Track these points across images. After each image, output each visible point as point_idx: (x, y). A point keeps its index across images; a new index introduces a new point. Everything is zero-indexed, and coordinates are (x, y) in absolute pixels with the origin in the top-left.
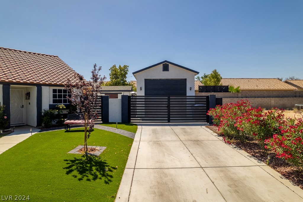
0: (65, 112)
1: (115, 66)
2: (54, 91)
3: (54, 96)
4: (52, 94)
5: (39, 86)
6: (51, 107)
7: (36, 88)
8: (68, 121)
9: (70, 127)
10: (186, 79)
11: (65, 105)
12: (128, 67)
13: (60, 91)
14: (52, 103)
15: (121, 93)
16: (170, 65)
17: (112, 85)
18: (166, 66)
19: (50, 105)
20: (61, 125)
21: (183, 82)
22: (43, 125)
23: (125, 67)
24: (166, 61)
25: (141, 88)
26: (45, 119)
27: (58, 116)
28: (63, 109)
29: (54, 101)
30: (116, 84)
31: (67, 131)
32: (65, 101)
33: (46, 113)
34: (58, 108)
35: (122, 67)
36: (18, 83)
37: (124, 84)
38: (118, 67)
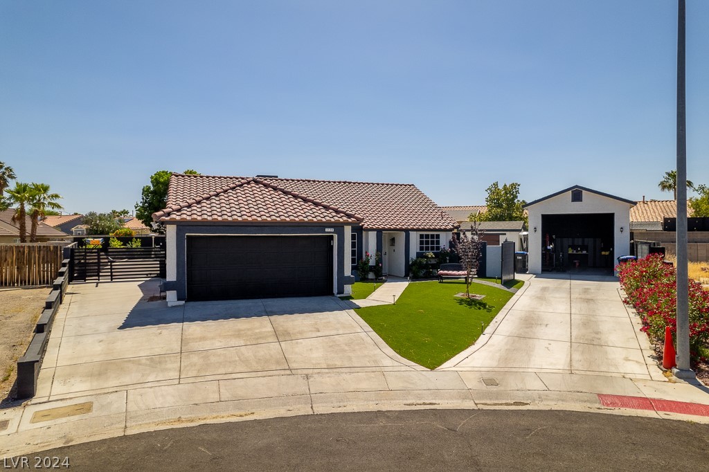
0: (433, 262)
1: (496, 185)
2: (421, 236)
3: (421, 243)
4: (419, 240)
5: (407, 231)
6: (419, 255)
7: (404, 233)
8: (441, 272)
9: (442, 278)
10: (613, 214)
11: (434, 253)
12: (519, 185)
13: (427, 236)
14: (418, 251)
15: (505, 234)
16: (583, 191)
17: (490, 220)
18: (577, 194)
19: (417, 253)
20: (429, 276)
21: (609, 218)
22: (411, 275)
23: (514, 186)
24: (577, 186)
25: (535, 228)
26: (414, 268)
27: (426, 266)
28: (432, 258)
29: (421, 248)
30: (496, 218)
31: (440, 282)
32: (432, 249)
33: (415, 263)
34: (427, 257)
35: (508, 186)
36: (389, 229)
37: (511, 218)
38: (501, 187)
